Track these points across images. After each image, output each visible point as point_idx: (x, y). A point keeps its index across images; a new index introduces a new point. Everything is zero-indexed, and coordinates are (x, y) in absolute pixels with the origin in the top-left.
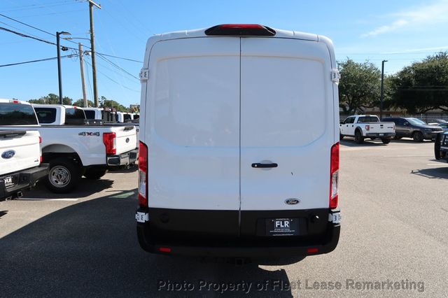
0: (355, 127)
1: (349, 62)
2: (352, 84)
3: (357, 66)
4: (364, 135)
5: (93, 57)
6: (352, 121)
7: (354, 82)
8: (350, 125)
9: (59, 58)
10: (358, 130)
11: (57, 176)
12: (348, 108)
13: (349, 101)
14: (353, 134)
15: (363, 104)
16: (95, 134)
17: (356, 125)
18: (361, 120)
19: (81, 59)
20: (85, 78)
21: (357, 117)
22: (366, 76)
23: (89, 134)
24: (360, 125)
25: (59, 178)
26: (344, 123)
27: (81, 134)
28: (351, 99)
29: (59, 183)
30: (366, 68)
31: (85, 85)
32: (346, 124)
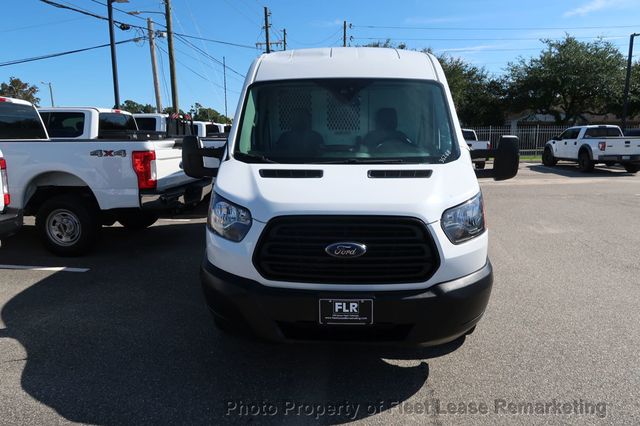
0: (579, 145)
1: (569, 41)
2: (573, 77)
3: (582, 46)
4: (595, 157)
5: (169, 40)
6: (574, 135)
7: (576, 74)
8: (571, 142)
9: (112, 45)
10: (585, 151)
11: (59, 227)
12: (563, 117)
13: (566, 104)
14: (576, 156)
15: (590, 109)
16: (119, 153)
17: (580, 141)
18: (590, 134)
19: (151, 43)
20: (157, 72)
21: (584, 128)
22: (595, 64)
23: (109, 153)
24: (587, 141)
25: (62, 229)
26: (560, 139)
27: (94, 154)
28: (569, 101)
29: (64, 239)
30: (597, 50)
31: (158, 82)
32: (565, 141)
